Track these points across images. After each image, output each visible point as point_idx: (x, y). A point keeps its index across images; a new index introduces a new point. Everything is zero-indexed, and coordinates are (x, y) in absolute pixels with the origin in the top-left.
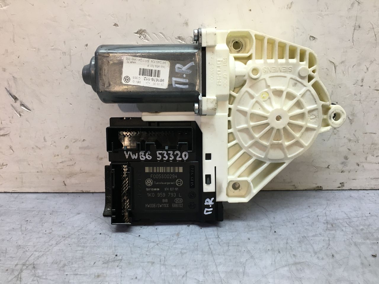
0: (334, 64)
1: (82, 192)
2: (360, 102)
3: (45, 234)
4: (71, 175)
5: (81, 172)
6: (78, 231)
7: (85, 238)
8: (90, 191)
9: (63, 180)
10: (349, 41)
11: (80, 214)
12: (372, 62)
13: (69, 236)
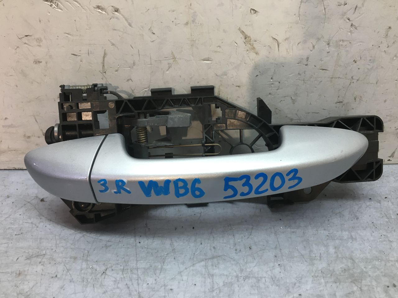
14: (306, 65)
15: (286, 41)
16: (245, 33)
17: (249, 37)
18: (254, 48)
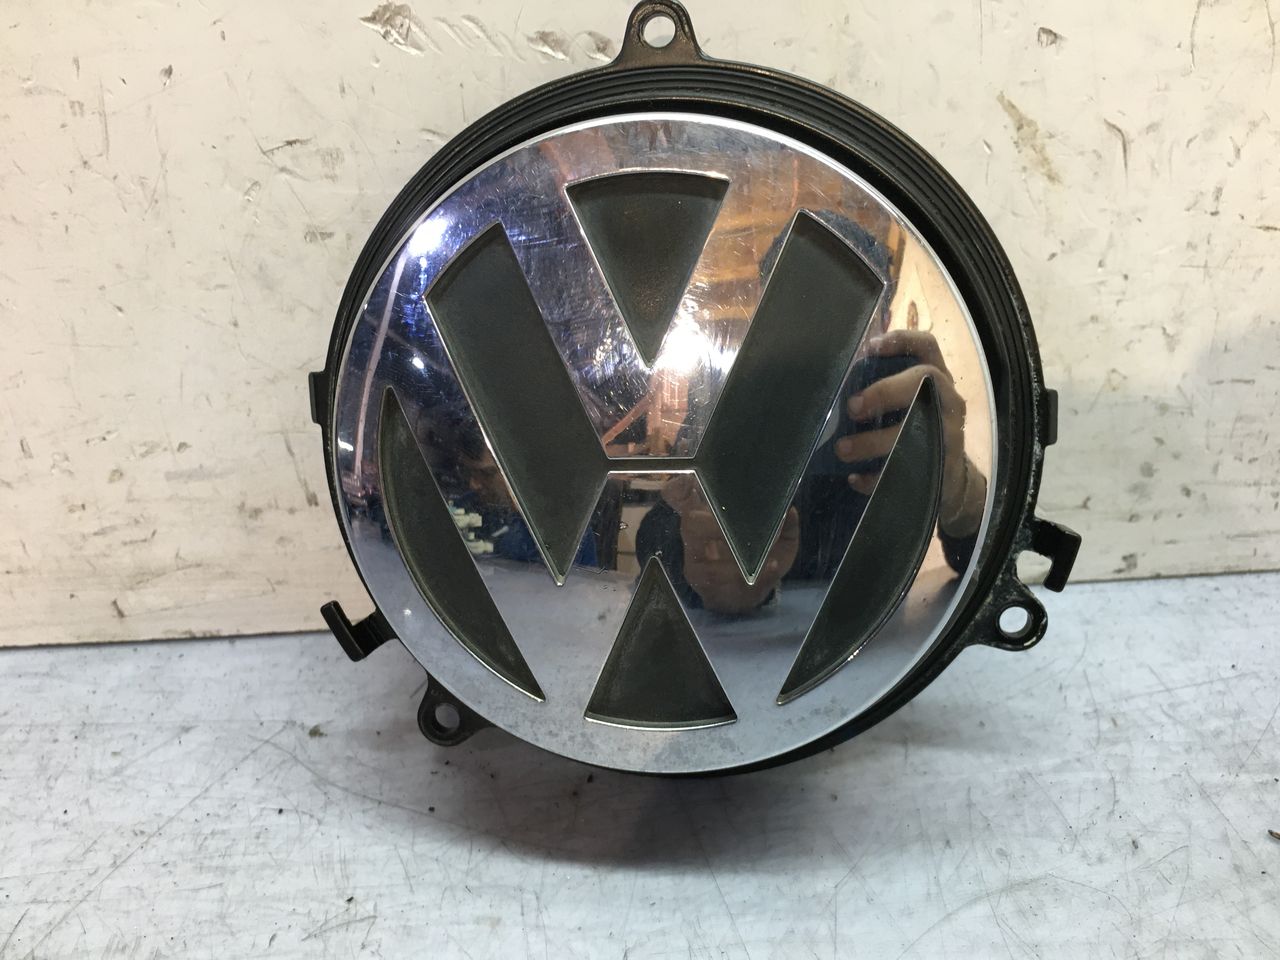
0: (1123, 135)
1: (188, 636)
2: (1207, 274)
3: (65, 824)
4: (141, 578)
5: (180, 566)
6: (192, 803)
7: (223, 832)
8: (218, 631)
9: (113, 599)
10: (1179, 46)
11: (192, 732)
12: (1254, 125)
13: (159, 829)
14: (1212, 214)
15: (1151, 134)
16: (1018, 111)
17: (1031, 123)
18: (1046, 159)
